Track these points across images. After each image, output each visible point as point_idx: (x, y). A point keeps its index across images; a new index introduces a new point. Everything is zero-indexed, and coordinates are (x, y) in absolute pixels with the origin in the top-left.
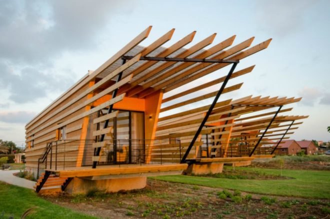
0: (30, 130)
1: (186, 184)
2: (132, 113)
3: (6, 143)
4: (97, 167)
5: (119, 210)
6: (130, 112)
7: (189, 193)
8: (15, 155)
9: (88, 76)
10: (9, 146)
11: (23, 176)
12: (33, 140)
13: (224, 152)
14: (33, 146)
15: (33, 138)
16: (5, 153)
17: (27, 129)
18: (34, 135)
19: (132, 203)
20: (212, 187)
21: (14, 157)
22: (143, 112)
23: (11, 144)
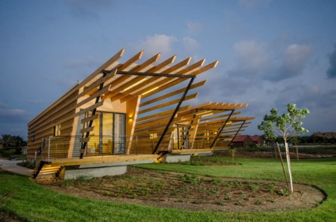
0: (31, 127)
1: (159, 170)
2: (116, 115)
3: (14, 137)
4: (83, 157)
5: (99, 191)
6: (114, 113)
7: (159, 177)
8: (22, 148)
9: (78, 85)
10: (17, 140)
11: (24, 165)
12: (34, 136)
13: (191, 145)
14: (34, 141)
15: (33, 134)
16: (13, 146)
17: (29, 126)
18: (34, 132)
19: (112, 186)
20: (177, 172)
21: (21, 149)
22: (125, 114)
23: (19, 139)
